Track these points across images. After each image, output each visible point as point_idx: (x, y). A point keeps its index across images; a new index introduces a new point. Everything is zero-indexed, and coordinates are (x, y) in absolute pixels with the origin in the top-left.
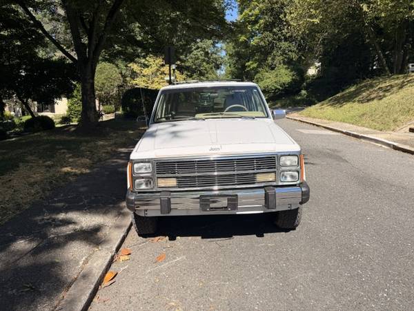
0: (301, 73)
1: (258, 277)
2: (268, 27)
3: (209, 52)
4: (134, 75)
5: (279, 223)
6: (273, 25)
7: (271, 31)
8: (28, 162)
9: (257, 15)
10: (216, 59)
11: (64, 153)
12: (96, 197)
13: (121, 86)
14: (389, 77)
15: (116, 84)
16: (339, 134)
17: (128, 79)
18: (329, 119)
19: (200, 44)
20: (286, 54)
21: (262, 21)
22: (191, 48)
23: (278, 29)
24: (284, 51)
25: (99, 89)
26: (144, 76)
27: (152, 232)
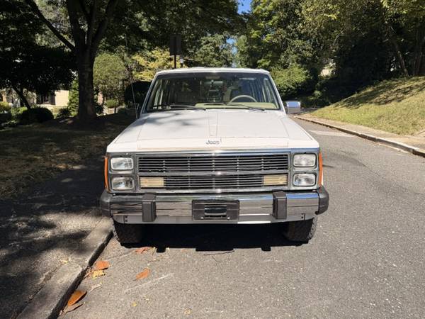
0: (315, 72)
1: (261, 305)
2: (282, 24)
3: (220, 47)
4: (140, 68)
5: (289, 235)
6: (287, 21)
7: (285, 28)
8: (7, 154)
9: (270, 11)
10: (226, 55)
11: (51, 145)
12: (79, 196)
13: (126, 80)
14: (408, 79)
15: (121, 77)
16: (354, 136)
17: (133, 72)
18: (343, 121)
19: (210, 39)
20: (300, 52)
21: (275, 18)
22: (201, 42)
23: (292, 25)
24: (298, 49)
25: (102, 82)
26: (150, 69)
27: (136, 241)
